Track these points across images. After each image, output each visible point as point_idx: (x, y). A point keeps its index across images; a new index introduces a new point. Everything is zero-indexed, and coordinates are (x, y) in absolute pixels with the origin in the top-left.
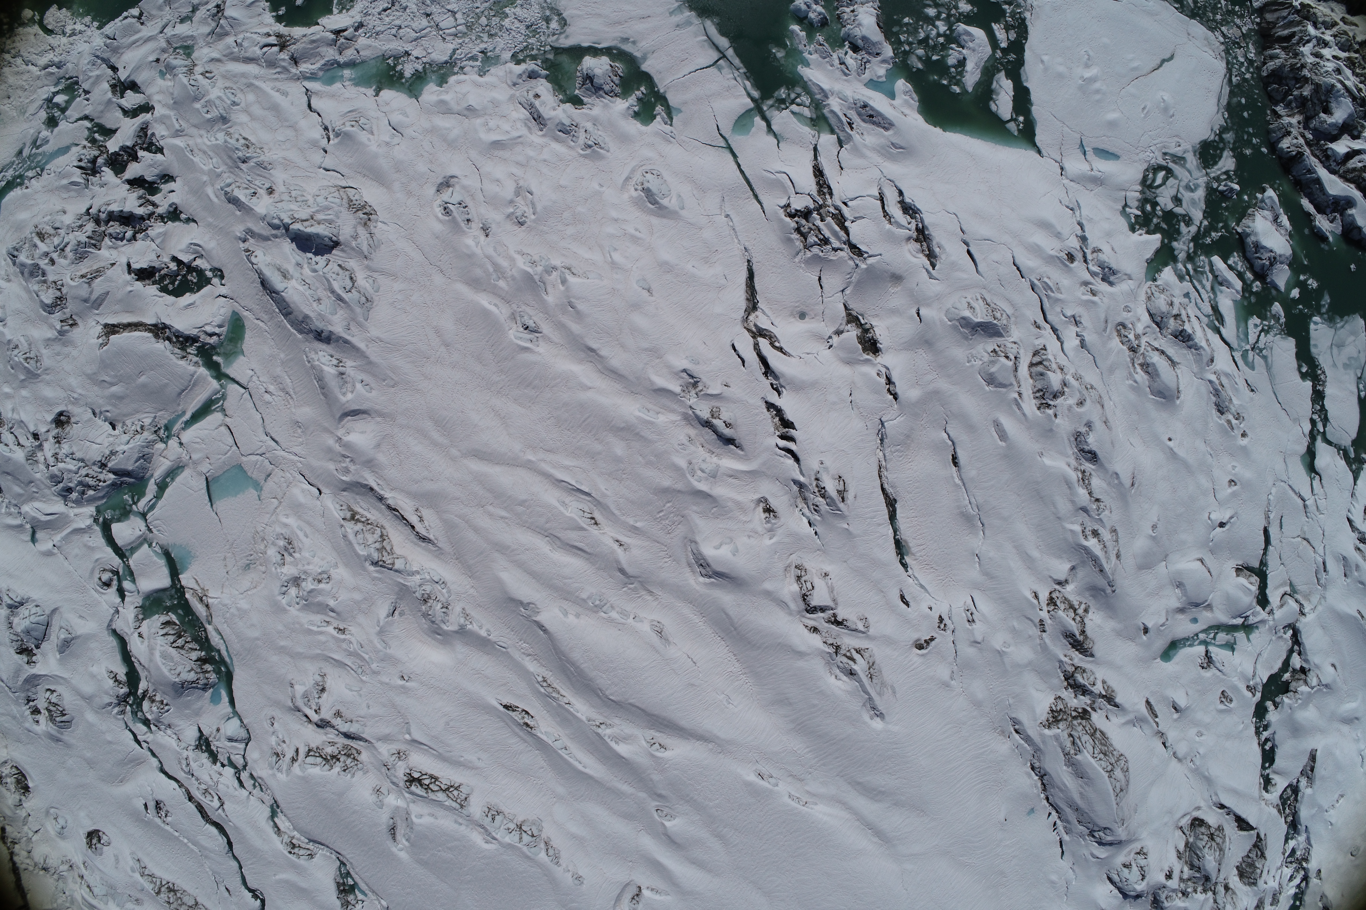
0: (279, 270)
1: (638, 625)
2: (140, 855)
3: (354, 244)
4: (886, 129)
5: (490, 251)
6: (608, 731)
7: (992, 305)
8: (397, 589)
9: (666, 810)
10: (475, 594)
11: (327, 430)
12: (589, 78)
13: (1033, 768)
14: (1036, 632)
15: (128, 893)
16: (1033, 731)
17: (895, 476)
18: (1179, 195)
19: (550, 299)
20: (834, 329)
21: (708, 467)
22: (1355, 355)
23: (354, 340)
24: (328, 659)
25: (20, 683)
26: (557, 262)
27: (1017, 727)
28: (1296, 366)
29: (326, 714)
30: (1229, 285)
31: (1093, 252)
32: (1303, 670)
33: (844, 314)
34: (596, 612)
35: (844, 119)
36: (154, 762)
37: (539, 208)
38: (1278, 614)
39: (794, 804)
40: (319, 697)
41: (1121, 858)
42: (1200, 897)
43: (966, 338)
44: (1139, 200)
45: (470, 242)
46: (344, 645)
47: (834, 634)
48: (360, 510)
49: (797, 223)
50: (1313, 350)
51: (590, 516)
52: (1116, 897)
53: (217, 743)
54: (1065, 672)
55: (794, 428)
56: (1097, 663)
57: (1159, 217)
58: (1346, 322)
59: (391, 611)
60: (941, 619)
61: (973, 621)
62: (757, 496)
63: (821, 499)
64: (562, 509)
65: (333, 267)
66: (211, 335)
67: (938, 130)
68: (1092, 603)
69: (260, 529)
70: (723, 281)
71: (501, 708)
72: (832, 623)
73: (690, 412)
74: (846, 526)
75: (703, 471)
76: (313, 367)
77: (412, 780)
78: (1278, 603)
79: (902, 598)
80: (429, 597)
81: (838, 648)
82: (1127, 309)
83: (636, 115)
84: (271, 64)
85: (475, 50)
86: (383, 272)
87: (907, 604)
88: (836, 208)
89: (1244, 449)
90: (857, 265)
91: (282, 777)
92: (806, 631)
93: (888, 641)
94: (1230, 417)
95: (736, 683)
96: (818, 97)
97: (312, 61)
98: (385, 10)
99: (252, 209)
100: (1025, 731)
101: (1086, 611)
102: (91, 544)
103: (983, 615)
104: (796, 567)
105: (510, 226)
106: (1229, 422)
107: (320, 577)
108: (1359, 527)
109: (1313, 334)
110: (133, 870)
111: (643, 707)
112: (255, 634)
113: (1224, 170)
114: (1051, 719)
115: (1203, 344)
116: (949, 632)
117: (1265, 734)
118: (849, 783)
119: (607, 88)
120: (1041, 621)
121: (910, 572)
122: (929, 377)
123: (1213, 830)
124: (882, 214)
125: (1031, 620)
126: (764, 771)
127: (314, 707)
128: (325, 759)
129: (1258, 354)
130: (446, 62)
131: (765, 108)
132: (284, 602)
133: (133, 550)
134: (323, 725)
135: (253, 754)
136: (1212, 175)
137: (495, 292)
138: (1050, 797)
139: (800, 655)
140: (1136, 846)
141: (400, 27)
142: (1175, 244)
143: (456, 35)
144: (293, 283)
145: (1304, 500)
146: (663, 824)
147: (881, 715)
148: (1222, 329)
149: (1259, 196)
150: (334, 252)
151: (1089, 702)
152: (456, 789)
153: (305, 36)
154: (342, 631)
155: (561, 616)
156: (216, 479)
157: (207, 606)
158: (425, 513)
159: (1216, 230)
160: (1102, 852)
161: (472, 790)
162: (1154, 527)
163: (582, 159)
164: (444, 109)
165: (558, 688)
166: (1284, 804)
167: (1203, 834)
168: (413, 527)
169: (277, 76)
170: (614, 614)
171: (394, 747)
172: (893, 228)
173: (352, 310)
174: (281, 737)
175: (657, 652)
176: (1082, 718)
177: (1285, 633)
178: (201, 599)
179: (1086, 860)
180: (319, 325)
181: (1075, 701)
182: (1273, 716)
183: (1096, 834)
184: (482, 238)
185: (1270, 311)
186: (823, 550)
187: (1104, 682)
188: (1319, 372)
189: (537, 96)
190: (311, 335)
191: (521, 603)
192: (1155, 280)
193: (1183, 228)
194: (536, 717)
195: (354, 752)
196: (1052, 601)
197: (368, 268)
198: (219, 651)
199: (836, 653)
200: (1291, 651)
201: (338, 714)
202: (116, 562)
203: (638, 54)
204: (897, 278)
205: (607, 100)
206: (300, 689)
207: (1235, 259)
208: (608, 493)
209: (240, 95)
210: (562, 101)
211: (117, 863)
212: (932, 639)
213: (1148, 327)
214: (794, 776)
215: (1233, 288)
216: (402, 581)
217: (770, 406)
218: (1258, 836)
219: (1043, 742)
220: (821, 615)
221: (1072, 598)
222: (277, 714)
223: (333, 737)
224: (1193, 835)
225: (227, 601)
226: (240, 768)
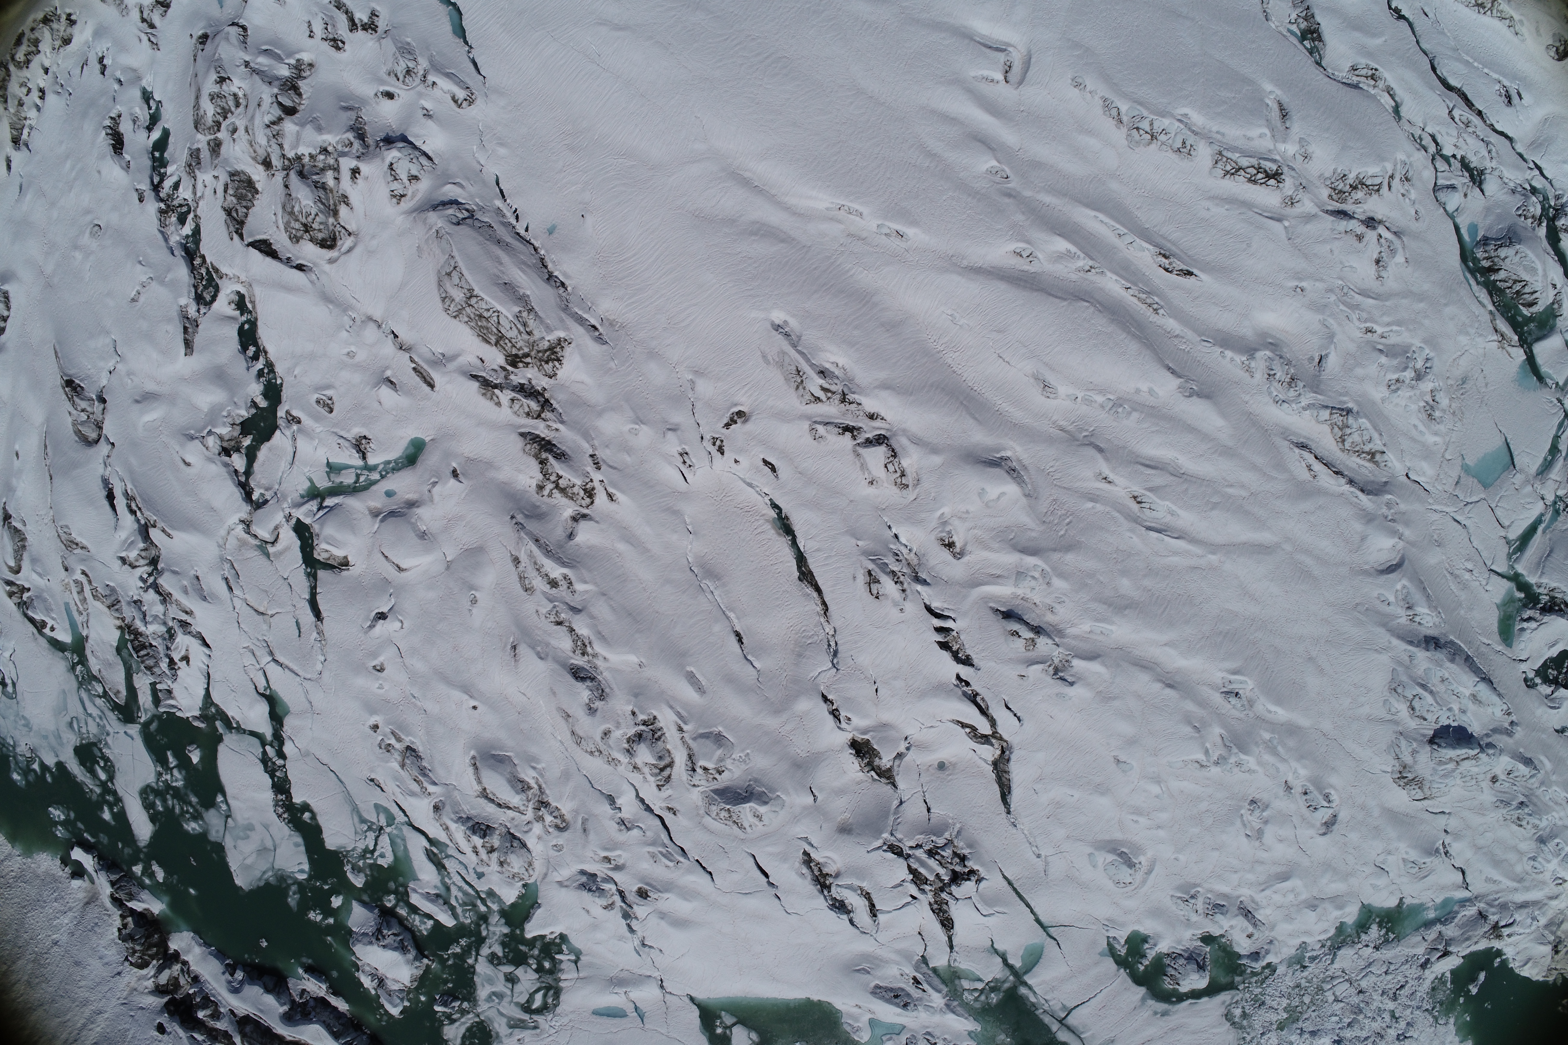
0: (1480, 702)
1: (1071, 391)
2: (1516, 40)
3: (1415, 745)
4: (877, 987)
5: (1282, 767)
6: (1080, 263)
7: (730, 823)
8: (1322, 387)
9: (999, 179)
10: (1243, 396)
11: (1412, 544)
12: (1201, 967)
13: (564, 285)
14: (601, 454)
16: (578, 332)
17: (807, 609)
18: (510, 986)
19: (1217, 730)
20: (906, 759)
21: (1028, 583)
22: (240, 843)
23: (1404, 646)
24: (1377, 297)
26: (1215, 770)
27: (597, 334)
28: (318, 818)
29: (1371, 236)
30: (427, 896)
31: (613, 903)
32: (226, 452)
33: (897, 778)
34: (1119, 398)
35: (925, 986)
36: (1518, 148)
37: (1238, 823)
38: (279, 518)
39: (855, 206)
40: (1380, 253)
41: (424, 186)
42: (304, 150)
43: (756, 780)
44: (561, 970)
45: (1303, 772)
46: (1364, 315)
47: (850, 416)
48: (1367, 464)
49: (965, 866)
50: (300, 840)
51: (1143, 505)
52: (417, 136)
53: (1464, 181)
54: (553, 410)
55: (939, 643)
56: (513, 427)
57: (532, 956)
58: (260, 879)
59: (1324, 361)
60: (721, 450)
61: (681, 455)
62: (966, 559)
63: (895, 569)
64: (1174, 508)
65: (1431, 717)
66: (1530, 619)
67: (815, 998)
68: (535, 498)
69: (1458, 424)
70: (1037, 787)
71: (1195, 271)
72: (854, 428)
73: (1057, 639)
74: (860, 543)
75: (1033, 577)
76: (1436, 608)
77: (1276, 176)
78: (281, 531)
79: (773, 469)
80: (1290, 384)
81: (843, 400)
82: (558, 848)
83: (1145, 939)
84: (1504, 907)
85: (1313, 968)
86: (1382, 721)
87: (766, 462)
88: (923, 891)
89: (373, 711)
90: (892, 834)
91: (1401, 156)
92: (883, 414)
93: (782, 416)
94: (398, 746)
95: (946, 339)
96: (955, 1003)
97: (1465, 919)
98: (1402, 987)
99: (1512, 758)
100: (588, 332)
101: (541, 488)
103: (670, 463)
104: (907, 486)
105: (1265, 797)
106: (399, 740)
107: (1398, 385)
108: (193, 639)
109: (304, 859)
110: (1522, 24)
111: (1051, 298)
112: (1448, 311)
113: (457, 1024)
114: (558, 349)
115: (453, 826)
116: (707, 437)
117: (260, 364)
118: (793, 239)
119: (1182, 961)
120: (599, 468)
121: (767, 499)
122: (788, 727)
123: (307, 236)
124: (873, 896)
125: (611, 467)
126: (898, 241)
127: (1382, 241)
128: (1363, 184)
129: (373, 823)
130: (1339, 948)
131: (1011, 978)
132: (1427, 351)
134: (1371, 222)
135: (1428, 175)
136: (471, 1015)
137: (1273, 726)
138: (533, 252)
139: (885, 386)
140: (406, 205)
141: (1386, 973)
142: (506, 930)
143: (1332, 978)
144: (1467, 693)
145: (275, 661)
146: (997, 161)
147: (777, 327)
148: (427, 845)
149: (407, 1004)
150: (1432, 732)
152: (1228, 172)
153: (1476, 943)
154: (1369, 331)
155: (1156, 389)
156: (1505, 469)
157: (1497, 331)
158: (1306, 475)
159: (455, 955)
160: (451, 192)
161: (1210, 173)
162: (474, 601)
163: (1198, 881)
164: (1337, 901)
165: (1140, 304)
166: (211, 279)
167: (320, 230)
168: (1316, 458)
169: (1497, 896)
170: (1100, 399)
171: (1298, 209)
172: (857, 883)
173: (1411, 677)
174: (1407, 200)
175: (1046, 365)
176: (516, 356)
177: (262, 495)
178: (1503, 337)
179: (468, 179)
180: (1440, 655)
181: (529, 376)
182: (255, 390)
183: (466, 214)
184: (1290, 779)
185: (366, 876)
186: (879, 510)
187: (499, 404)
188: (286, 816)
189: (1249, 936)
190: (1443, 641)
191: (1199, 395)
192: (524, 886)
193: (499, 950)
194: (1156, 266)
195: (1335, 197)
196: (590, 493)
197: (1397, 723)
198: (1478, 283)
199: (844, 394)
200: (248, 473)
201: (1360, 238)
203: (1151, 1002)
204: (845, 830)
205: (1179, 949)
206: (1400, 258)
207: (425, 927)
208: (1128, 534)
209: (1528, 868)
210: (1222, 936)
211: (1537, 27)
212: (727, 426)
213: (526, 832)
214: (860, 239)
215: (422, 894)
216: (1319, 397)
217: (967, 661)
218: (241, 236)
219: (562, 321)
220: (870, 435)
221: (564, 501)
222: (1414, 226)
223: (1359, 210)
224: (331, 228)
225: (1480, 340)
226: (1437, 157)
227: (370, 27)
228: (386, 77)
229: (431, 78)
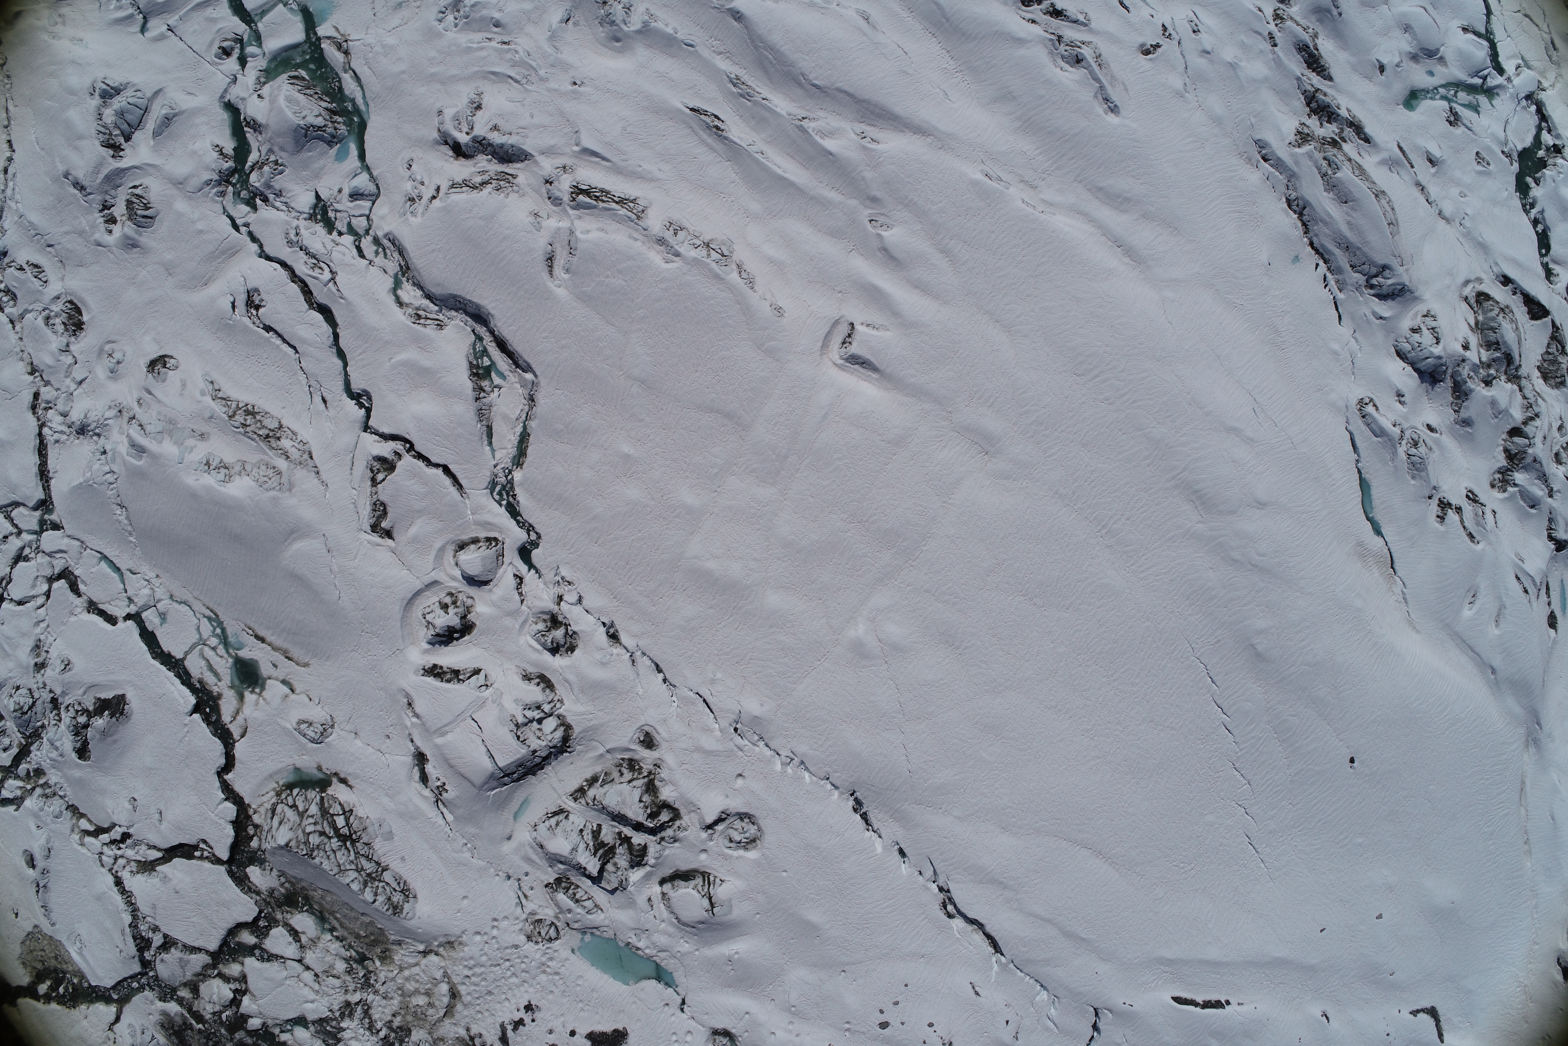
1: (843, 11)
2: (215, 376)
6: (812, 125)
9: (882, 219)
13: (1289, 203)
14: (1267, 46)
15: (192, 427)
16: (1282, 152)
24: (488, 74)
25: (99, 181)
27: (1264, 152)
29: (480, 132)
36: (254, 247)
38: (1516, 82)
39: (1029, 209)
40: (474, 115)
41: (1407, 320)
42: (1505, 387)
46: (508, 56)
47: (1054, 26)
52: (1410, 376)
53: (337, 206)
54: (1304, 92)
56: (1337, 87)
59: (564, 18)
60: (1165, 28)
61: (1199, 30)
68: (1319, 29)
71: (688, 111)
72: (1051, 15)
77: (578, 193)
78: (1513, 72)
79: (1121, 3)
81: (1060, 38)
87: (1127, 8)
91: (415, 222)
92: (1024, 19)
93: (1112, 38)
100: (1273, 152)
101: (1315, 36)
102: (214, 15)
103: (1209, 27)
110: (203, 393)
111: (851, 90)
112: (403, 67)
114: (1299, 140)
116: (1175, 42)
117: (1534, 212)
118: (1089, 190)
120: (1270, 34)
123: (1502, 306)
125: (1259, 34)
126: (991, 173)
127: (465, 129)
128: (474, 187)
132: (439, 27)
133: (264, 13)
135: (381, 209)
138: (1315, 240)
139: (1021, 40)
140: (1422, 308)
146: (879, 235)
147: (1115, 110)
151: (1337, 131)
152: (631, 202)
154: (505, 43)
157: (346, 53)
160: (1385, 309)
161: (651, 204)
165: (753, 85)
167: (1489, 309)
171: (559, 162)
174: (419, 178)
175: (865, 34)
176: (1333, 146)
177: (1529, 106)
178: (339, 47)
179: (1368, 322)
181: (1321, 128)
182: (1537, 192)
183: (1374, 281)
187: (1348, 110)
194: (727, 122)
195: (509, 176)
196: (1277, 16)
198: (353, 101)
199: (1059, 42)
201: (495, 128)
202: (241, 28)
206: (449, 113)
211: (183, 389)
212: (1159, 45)
214: (1026, 182)
218: (1553, 322)
219: (1297, 163)
220: (1036, 6)
221: (1298, 19)
222: (417, 153)
223: (485, 164)
224: (1480, 312)
225: (370, 39)
226: (361, 232)
227: (1444, 505)
228: (1434, 447)
229: (1397, 431)
